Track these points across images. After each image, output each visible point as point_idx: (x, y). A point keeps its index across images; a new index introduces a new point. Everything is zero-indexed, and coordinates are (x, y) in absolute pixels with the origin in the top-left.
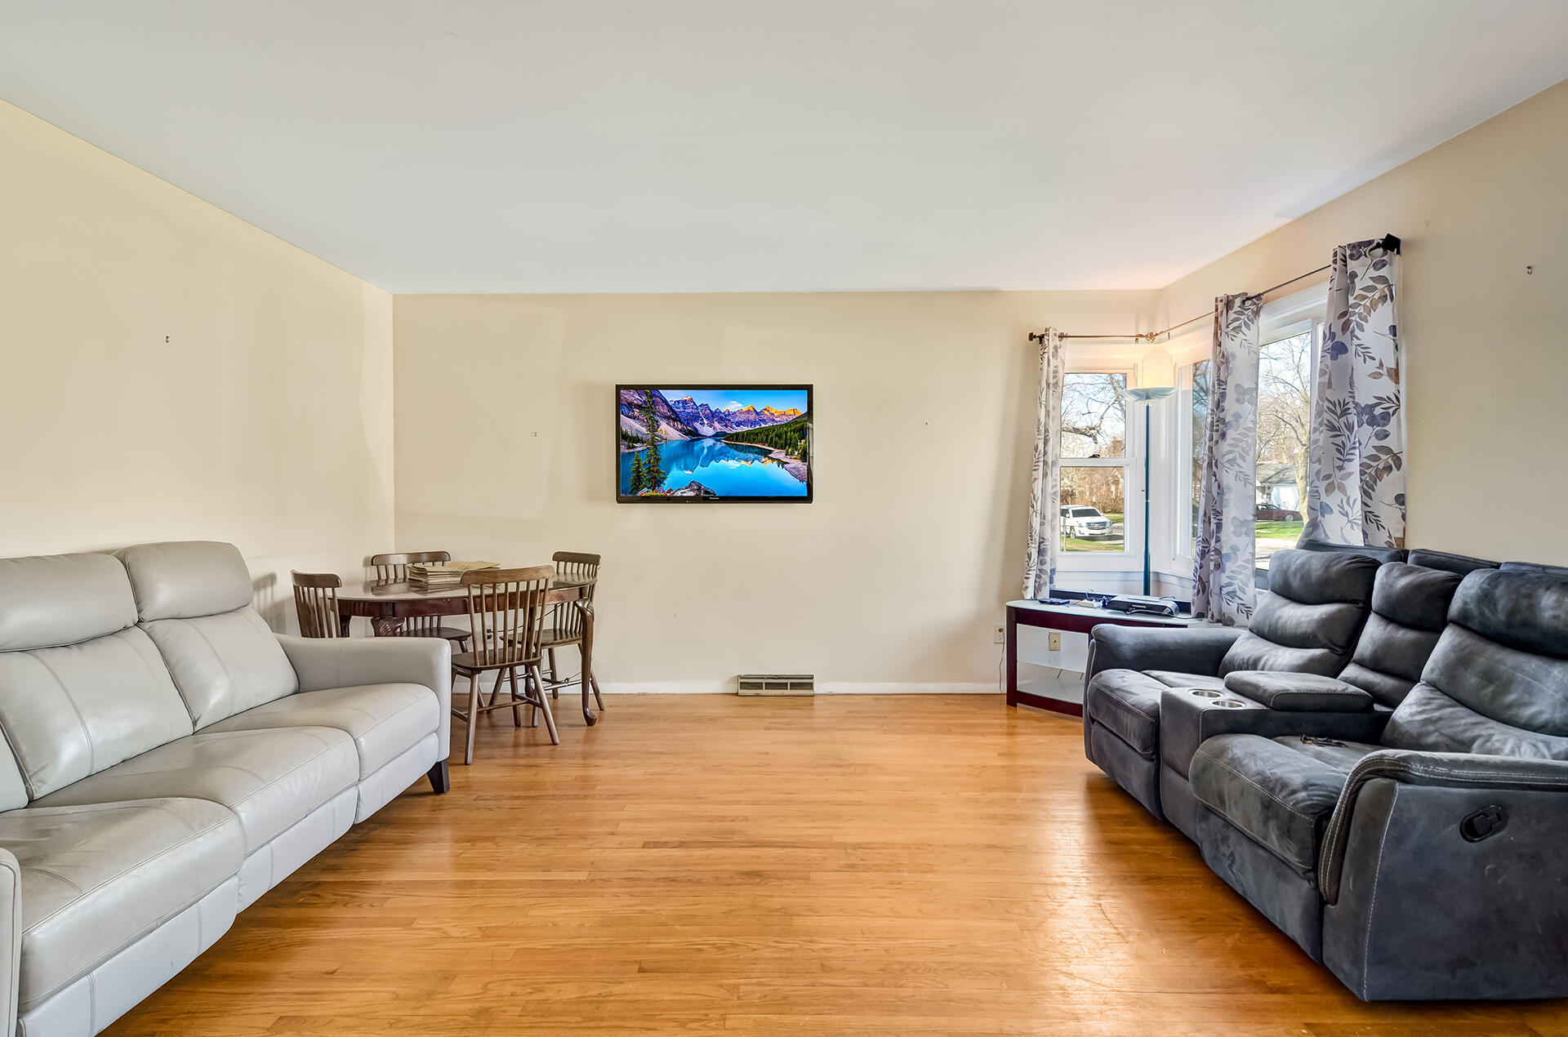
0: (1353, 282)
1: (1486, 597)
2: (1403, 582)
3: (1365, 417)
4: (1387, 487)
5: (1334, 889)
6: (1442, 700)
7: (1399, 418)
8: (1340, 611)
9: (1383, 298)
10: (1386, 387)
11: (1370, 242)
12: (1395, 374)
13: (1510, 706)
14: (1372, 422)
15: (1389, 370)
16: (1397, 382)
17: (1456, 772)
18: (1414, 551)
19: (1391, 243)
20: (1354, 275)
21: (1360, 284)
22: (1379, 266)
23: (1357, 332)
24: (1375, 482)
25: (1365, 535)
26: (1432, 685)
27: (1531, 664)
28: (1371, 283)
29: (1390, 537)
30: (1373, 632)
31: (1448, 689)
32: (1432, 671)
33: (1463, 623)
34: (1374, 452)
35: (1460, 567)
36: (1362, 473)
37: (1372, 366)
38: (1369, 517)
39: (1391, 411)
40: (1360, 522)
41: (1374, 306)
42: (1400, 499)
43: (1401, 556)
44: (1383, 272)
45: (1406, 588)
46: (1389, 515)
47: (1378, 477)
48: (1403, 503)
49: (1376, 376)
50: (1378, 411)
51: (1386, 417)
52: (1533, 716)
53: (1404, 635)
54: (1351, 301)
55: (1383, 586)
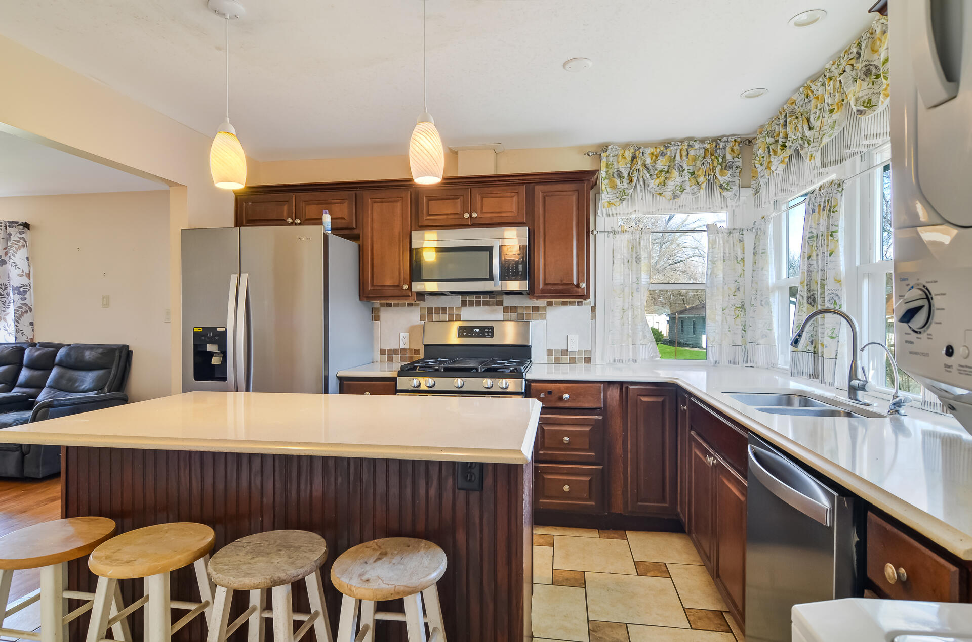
0: (10, 237)
1: (68, 355)
2: (37, 353)
3: (16, 292)
4: (26, 319)
5: (28, 449)
6: (54, 391)
7: (30, 292)
8: (9, 368)
9: (23, 246)
10: (25, 281)
11: (17, 223)
12: (29, 276)
13: (77, 387)
14: (19, 293)
15: (26, 274)
16: (29, 279)
17: (67, 402)
18: (39, 343)
19: (26, 226)
20: (10, 234)
21: (13, 238)
22: (21, 233)
23: (12, 257)
24: (21, 317)
25: (16, 338)
26: (50, 387)
27: (82, 373)
28: (18, 239)
29: (28, 338)
30: (24, 374)
31: (56, 386)
32: (50, 382)
33: (60, 365)
34: (20, 305)
35: (58, 347)
36: (15, 313)
37: (19, 272)
38: (18, 330)
39: (27, 290)
40: (14, 333)
41: (19, 248)
42: (32, 324)
43: (34, 345)
44: (23, 235)
45: (38, 355)
46: (27, 330)
47: (22, 315)
48: (33, 325)
49: (21, 275)
50: (22, 289)
51: (25, 292)
52: (84, 388)
53: (37, 373)
54: (9, 244)
55: (28, 356)
